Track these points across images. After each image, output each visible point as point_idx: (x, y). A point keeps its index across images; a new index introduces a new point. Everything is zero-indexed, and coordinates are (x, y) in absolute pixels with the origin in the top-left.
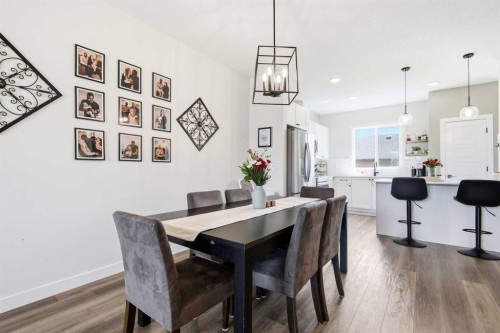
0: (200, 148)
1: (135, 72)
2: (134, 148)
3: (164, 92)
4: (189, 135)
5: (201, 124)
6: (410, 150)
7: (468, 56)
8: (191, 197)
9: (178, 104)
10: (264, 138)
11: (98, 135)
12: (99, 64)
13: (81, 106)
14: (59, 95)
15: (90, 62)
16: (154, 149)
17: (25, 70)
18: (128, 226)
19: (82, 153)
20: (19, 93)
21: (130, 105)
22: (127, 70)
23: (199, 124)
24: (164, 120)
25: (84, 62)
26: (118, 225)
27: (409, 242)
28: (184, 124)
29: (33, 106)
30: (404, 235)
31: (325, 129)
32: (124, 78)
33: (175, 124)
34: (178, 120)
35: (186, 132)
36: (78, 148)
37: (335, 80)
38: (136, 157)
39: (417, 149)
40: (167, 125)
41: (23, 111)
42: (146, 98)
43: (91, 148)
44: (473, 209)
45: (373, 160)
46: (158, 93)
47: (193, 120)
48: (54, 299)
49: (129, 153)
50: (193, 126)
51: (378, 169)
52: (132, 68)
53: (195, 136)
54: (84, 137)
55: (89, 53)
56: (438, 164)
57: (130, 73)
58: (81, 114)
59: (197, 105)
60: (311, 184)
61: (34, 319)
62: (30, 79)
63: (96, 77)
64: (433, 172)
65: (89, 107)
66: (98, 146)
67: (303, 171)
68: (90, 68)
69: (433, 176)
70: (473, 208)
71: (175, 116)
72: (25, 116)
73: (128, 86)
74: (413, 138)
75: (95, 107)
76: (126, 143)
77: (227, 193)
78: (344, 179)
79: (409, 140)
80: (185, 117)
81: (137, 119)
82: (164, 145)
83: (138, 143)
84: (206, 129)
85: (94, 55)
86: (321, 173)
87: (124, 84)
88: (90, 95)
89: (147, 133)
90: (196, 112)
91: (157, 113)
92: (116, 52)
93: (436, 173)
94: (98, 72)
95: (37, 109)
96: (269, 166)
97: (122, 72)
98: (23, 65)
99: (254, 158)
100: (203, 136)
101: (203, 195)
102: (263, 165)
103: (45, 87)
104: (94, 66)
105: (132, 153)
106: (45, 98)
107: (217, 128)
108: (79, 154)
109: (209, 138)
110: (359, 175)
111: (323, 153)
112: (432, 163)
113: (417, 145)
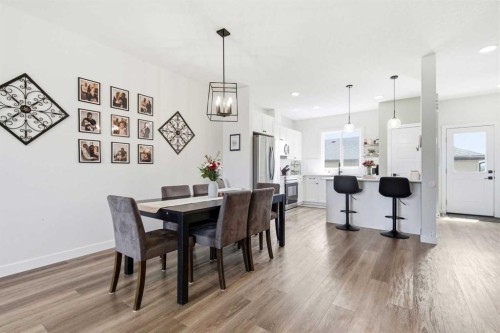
0: (178, 152)
1: (124, 94)
2: (123, 153)
3: (148, 108)
4: (169, 142)
5: (179, 133)
7: (394, 77)
8: (164, 190)
9: (159, 117)
10: (235, 143)
11: (96, 144)
12: (96, 91)
13: (83, 122)
14: (67, 115)
15: (89, 90)
16: (139, 154)
17: (44, 99)
18: (116, 203)
19: (84, 158)
20: (39, 116)
21: (120, 120)
22: (118, 94)
23: (178, 133)
24: (148, 130)
25: (85, 90)
26: (110, 203)
27: (348, 227)
28: (165, 134)
29: (49, 124)
31: (298, 133)
32: (115, 100)
33: (157, 133)
34: (159, 130)
35: (166, 139)
36: (81, 154)
37: (295, 94)
38: (125, 160)
39: (372, 151)
41: (43, 128)
42: (132, 114)
43: (91, 154)
44: (390, 200)
45: (338, 161)
46: (142, 110)
47: (172, 129)
48: (65, 263)
49: (120, 157)
50: (172, 135)
51: (342, 169)
52: (121, 92)
53: (174, 143)
54: (85, 146)
55: (89, 83)
57: (120, 96)
58: (82, 128)
59: (175, 118)
61: (53, 272)
62: (47, 105)
63: (94, 101)
65: (89, 123)
66: (95, 152)
68: (89, 94)
69: (369, 174)
71: (157, 127)
72: (44, 132)
73: (119, 105)
74: (369, 142)
75: (93, 122)
76: (117, 150)
77: (195, 187)
78: (313, 177)
79: (366, 143)
80: (165, 128)
81: (125, 131)
82: (147, 151)
83: (126, 150)
84: (184, 136)
85: (92, 84)
86: (295, 173)
87: (115, 104)
88: (89, 114)
89: (133, 142)
90: (174, 123)
91: (142, 126)
92: (109, 80)
94: (95, 97)
95: (51, 126)
97: (114, 94)
98: (42, 96)
99: (208, 161)
100: (181, 142)
101: (174, 188)
102: (214, 166)
103: (57, 110)
104: (92, 93)
105: (122, 157)
106: (57, 118)
107: (193, 135)
108: (82, 159)
109: (186, 144)
110: (326, 174)
111: (295, 154)
112: (368, 164)
113: (373, 148)
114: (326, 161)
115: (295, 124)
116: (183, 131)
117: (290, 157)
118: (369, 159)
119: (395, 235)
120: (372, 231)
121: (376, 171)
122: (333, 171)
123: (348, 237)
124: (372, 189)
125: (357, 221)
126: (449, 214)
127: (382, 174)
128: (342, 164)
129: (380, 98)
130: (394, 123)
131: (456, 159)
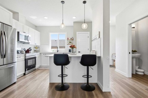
6: (68, 43)
51: (59, 49)
56: (74, 47)
64: (73, 50)
69: (73, 52)
70: (86, 67)
74: (69, 38)
78: (45, 54)
79: (68, 39)
93: (74, 51)
113: (71, 41)
128: (59, 48)
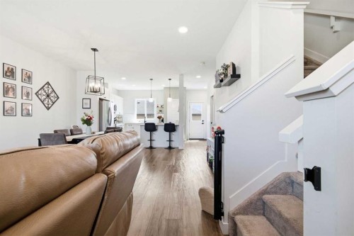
0: (48, 108)
1: (12, 69)
2: (12, 109)
3: (28, 79)
4: (42, 102)
6: (158, 111)
10: (86, 104)
21: (10, 87)
22: (8, 68)
23: (48, 96)
24: (28, 93)
27: (151, 148)
28: (40, 96)
30: (149, 146)
31: (121, 98)
32: (6, 72)
33: (34, 96)
34: (36, 94)
35: (40, 100)
38: (13, 113)
39: (161, 111)
40: (30, 97)
42: (18, 82)
45: (144, 115)
46: (25, 80)
47: (45, 94)
49: (9, 111)
50: (44, 97)
53: (46, 103)
59: (47, 86)
60: (112, 125)
67: (108, 121)
71: (35, 91)
73: (9, 76)
74: (160, 106)
78: (130, 125)
79: (158, 106)
80: (40, 92)
81: (14, 94)
82: (28, 107)
84: (52, 98)
86: (119, 122)
87: (6, 75)
89: (19, 101)
90: (46, 89)
96: (93, 119)
99: (86, 116)
100: (50, 102)
102: (91, 119)
105: (11, 111)
107: (58, 98)
109: (54, 103)
110: (138, 122)
111: (120, 111)
112: (159, 118)
113: (161, 109)
114: (138, 115)
115: (119, 93)
116: (52, 95)
117: (117, 113)
118: (159, 115)
119: (170, 148)
120: (161, 148)
121: (163, 121)
122: (142, 121)
123: (151, 151)
124: (161, 129)
125: (155, 144)
126: (190, 139)
127: (165, 122)
128: (146, 117)
129: (164, 86)
130: (170, 100)
131: (193, 115)
